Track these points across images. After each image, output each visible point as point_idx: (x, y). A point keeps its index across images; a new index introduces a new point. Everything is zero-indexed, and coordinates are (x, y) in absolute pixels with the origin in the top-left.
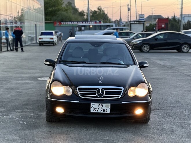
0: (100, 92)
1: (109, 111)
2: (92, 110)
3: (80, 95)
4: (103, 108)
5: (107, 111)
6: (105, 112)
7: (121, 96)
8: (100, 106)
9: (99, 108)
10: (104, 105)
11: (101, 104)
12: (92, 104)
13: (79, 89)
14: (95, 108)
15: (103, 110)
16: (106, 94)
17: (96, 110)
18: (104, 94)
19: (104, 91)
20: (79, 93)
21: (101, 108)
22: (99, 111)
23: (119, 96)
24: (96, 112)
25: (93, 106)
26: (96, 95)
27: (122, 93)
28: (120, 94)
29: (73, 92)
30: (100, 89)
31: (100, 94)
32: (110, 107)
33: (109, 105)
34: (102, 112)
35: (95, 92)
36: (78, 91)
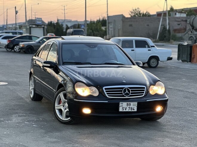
0: (126, 91)
1: (136, 110)
2: (121, 110)
3: (107, 95)
4: (131, 107)
5: (134, 110)
6: (133, 111)
7: (144, 94)
8: (128, 104)
9: (127, 107)
10: (132, 103)
11: (129, 103)
12: (121, 104)
13: (106, 89)
14: (124, 107)
15: (130, 109)
16: (132, 93)
17: (124, 108)
18: (130, 93)
19: (130, 90)
20: (106, 93)
21: (129, 107)
22: (127, 110)
23: (143, 95)
24: (124, 110)
25: (122, 105)
26: (123, 94)
27: (145, 92)
28: (143, 93)
29: (99, 92)
30: (126, 89)
31: (127, 93)
32: (136, 106)
33: (136, 103)
34: (130, 110)
35: (121, 91)
36: (105, 91)
